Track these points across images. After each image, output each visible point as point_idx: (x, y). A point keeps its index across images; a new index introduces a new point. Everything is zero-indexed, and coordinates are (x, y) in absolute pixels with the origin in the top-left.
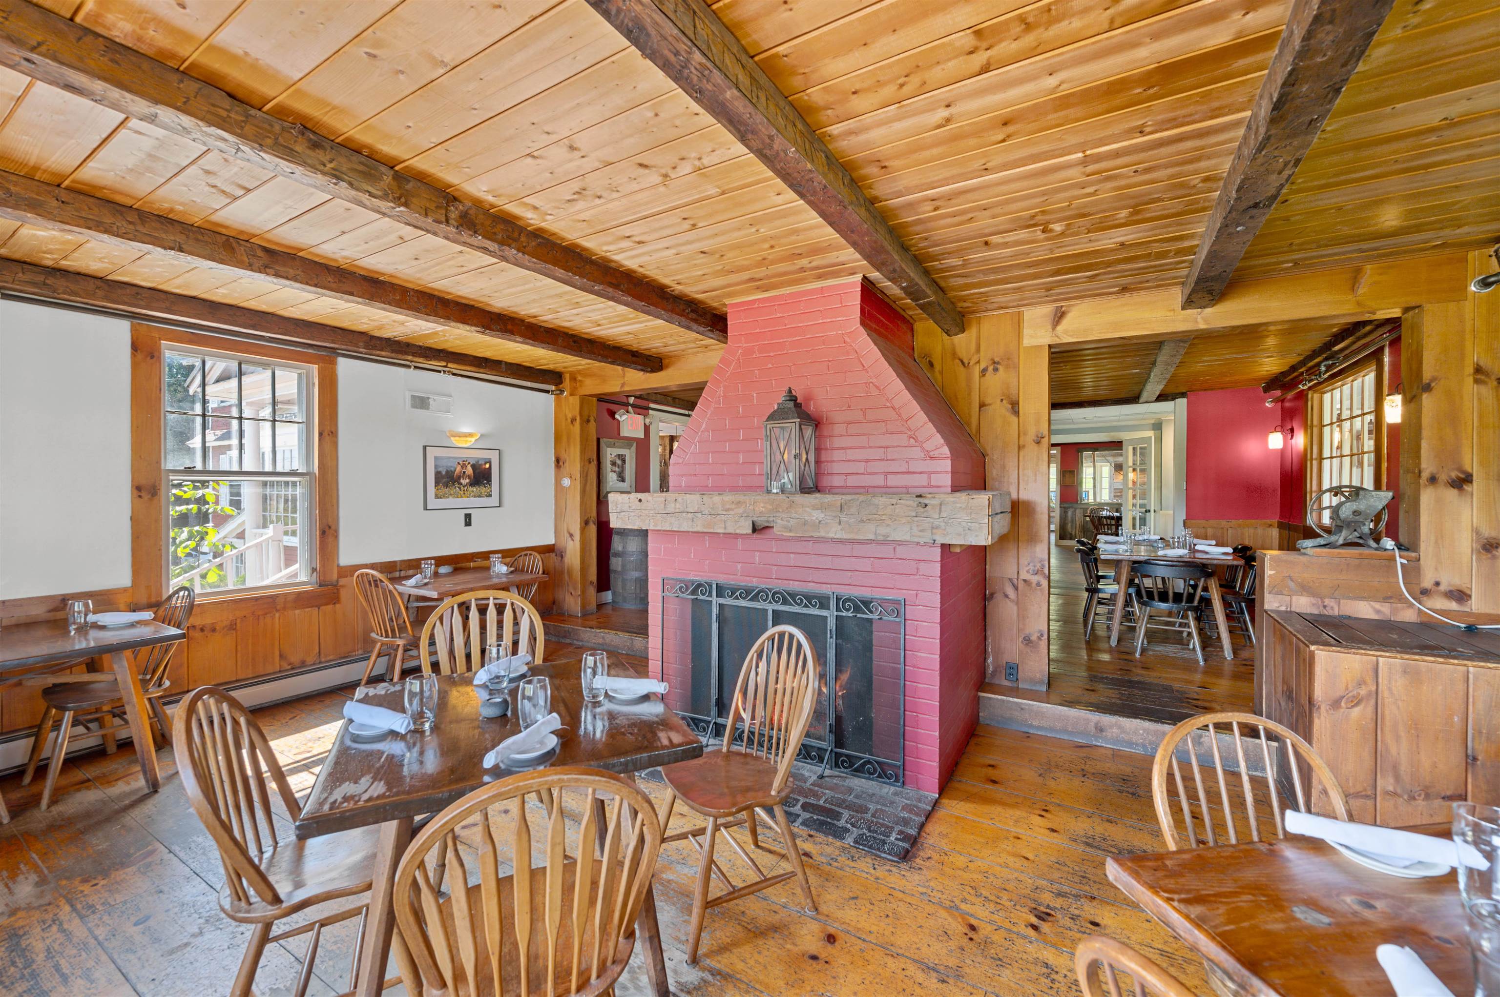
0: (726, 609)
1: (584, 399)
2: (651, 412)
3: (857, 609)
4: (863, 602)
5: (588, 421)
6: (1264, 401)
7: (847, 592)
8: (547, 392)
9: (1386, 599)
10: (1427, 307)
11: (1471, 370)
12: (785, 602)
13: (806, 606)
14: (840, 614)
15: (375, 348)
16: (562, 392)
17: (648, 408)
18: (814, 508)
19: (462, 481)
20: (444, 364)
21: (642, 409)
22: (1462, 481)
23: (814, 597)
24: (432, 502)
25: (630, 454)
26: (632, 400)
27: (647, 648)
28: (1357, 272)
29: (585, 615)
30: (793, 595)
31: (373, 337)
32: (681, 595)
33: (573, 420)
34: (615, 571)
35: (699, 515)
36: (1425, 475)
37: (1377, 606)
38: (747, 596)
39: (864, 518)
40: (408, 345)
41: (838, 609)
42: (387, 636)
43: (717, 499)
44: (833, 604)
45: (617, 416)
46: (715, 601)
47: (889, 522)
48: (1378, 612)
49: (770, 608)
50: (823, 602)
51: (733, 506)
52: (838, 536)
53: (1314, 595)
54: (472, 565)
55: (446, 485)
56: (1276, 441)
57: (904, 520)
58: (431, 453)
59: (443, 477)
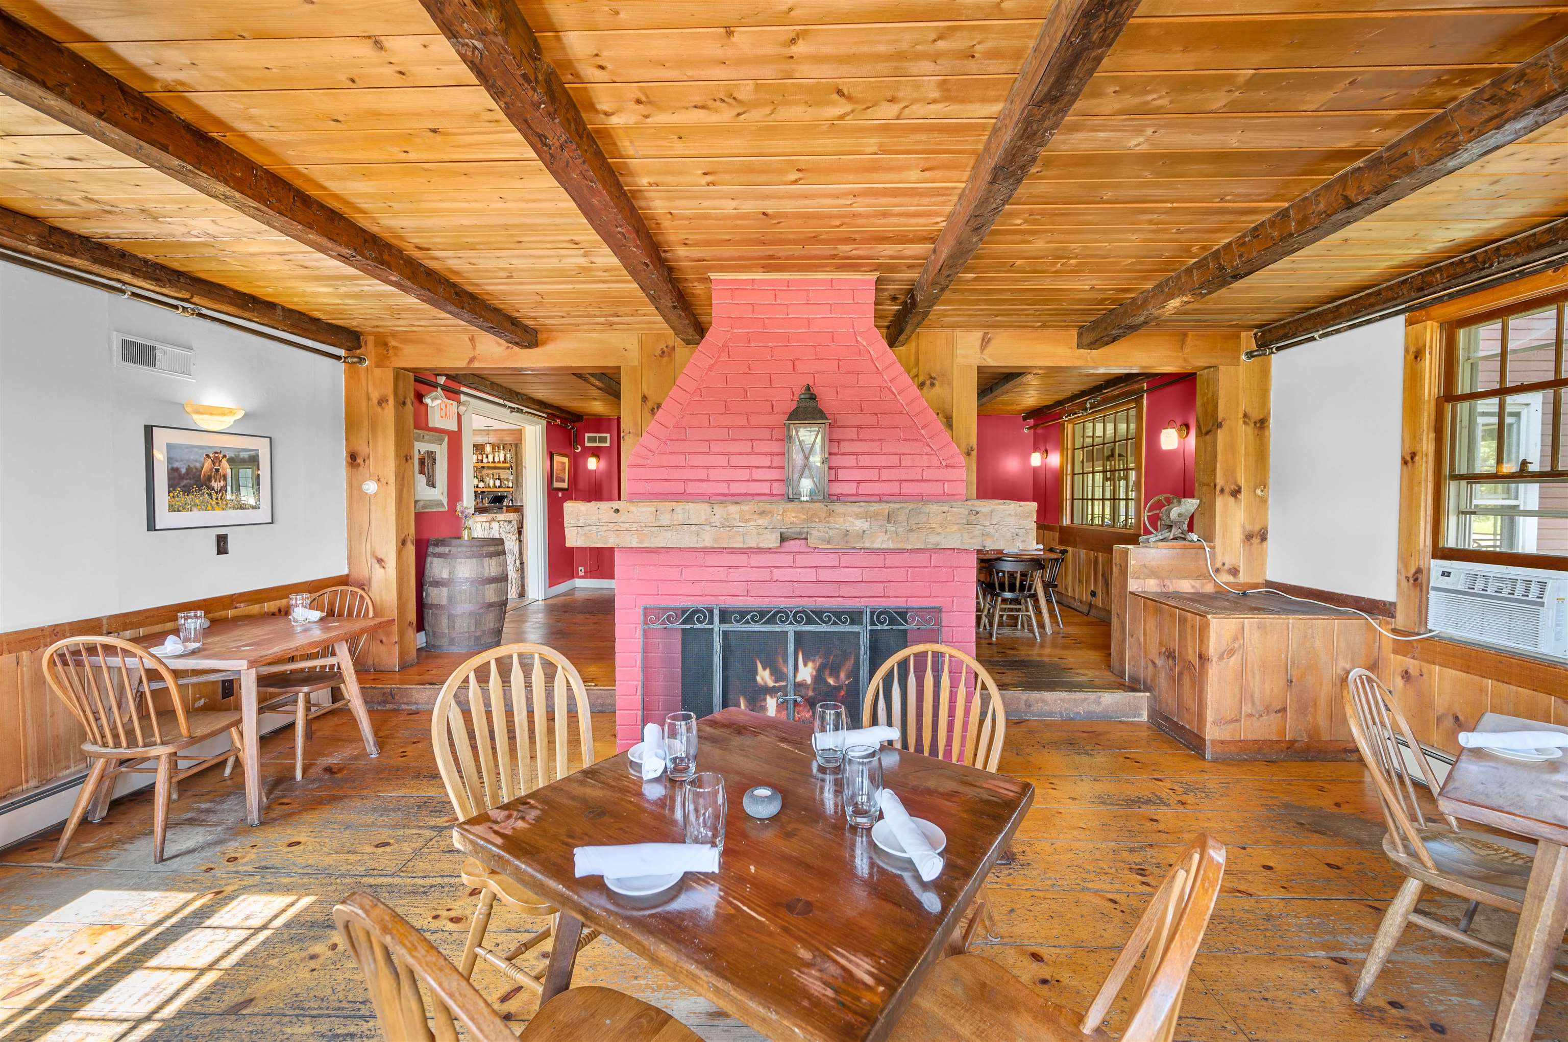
0: (731, 637)
1: (399, 374)
2: (463, 398)
3: (892, 621)
4: (899, 613)
5: (404, 403)
6: (1022, 428)
7: (881, 604)
8: (338, 358)
9: (1198, 577)
10: (1221, 368)
11: (1241, 415)
12: (810, 621)
13: (835, 623)
14: (875, 628)
15: (59, 248)
16: (361, 360)
17: (459, 393)
18: (858, 516)
19: (214, 484)
20: (187, 295)
21: (451, 393)
22: (1236, 493)
23: (844, 613)
24: (164, 517)
25: (441, 451)
26: (442, 380)
27: (613, 696)
28: (1185, 335)
29: (404, 667)
30: (819, 613)
31: (54, 229)
32: (670, 626)
33: (382, 401)
34: (437, 606)
35: (708, 528)
36: (1218, 488)
37: (1193, 582)
38: (761, 619)
39: (914, 527)
40: (123, 254)
41: (873, 623)
42: (105, 745)
43: (733, 509)
44: (866, 618)
45: (427, 400)
46: (718, 627)
47: (939, 530)
48: (1193, 587)
49: (791, 629)
50: (855, 617)
51: (756, 517)
52: (884, 546)
53: (1157, 577)
54: (230, 613)
55: (187, 490)
56: (1036, 459)
57: (955, 528)
58: (161, 438)
59: (182, 478)
